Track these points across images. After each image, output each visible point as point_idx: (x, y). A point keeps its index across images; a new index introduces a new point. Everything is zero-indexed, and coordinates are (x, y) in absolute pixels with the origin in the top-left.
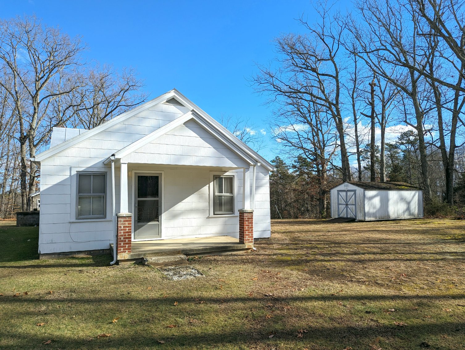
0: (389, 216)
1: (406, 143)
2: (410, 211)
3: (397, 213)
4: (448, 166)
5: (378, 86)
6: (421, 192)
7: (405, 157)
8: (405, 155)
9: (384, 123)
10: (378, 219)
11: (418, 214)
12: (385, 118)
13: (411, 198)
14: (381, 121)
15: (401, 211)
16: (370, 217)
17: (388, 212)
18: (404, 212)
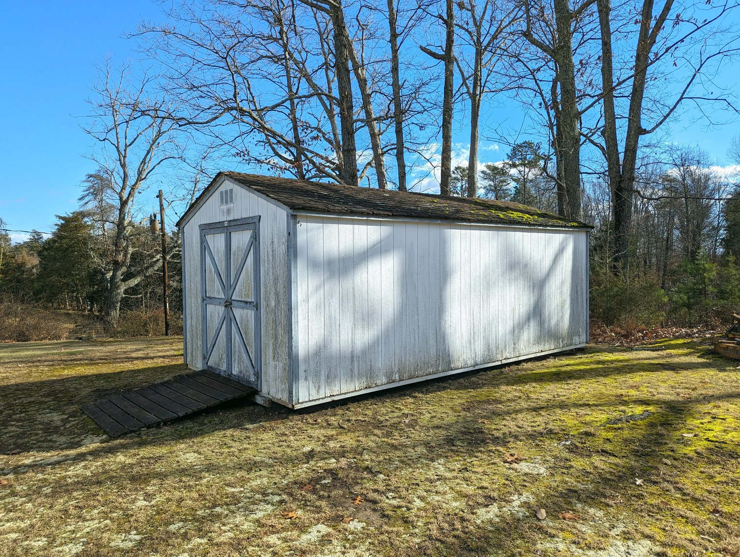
0: (445, 357)
1: (521, 165)
2: (541, 323)
3: (487, 339)
4: (620, 182)
5: (468, 10)
6: (582, 237)
7: (518, 191)
8: (517, 189)
9: (478, 92)
10: (381, 383)
11: (572, 332)
12: (481, 79)
13: (547, 263)
14: (471, 91)
15: (503, 328)
16: (330, 379)
17: (441, 337)
18: (517, 330)
